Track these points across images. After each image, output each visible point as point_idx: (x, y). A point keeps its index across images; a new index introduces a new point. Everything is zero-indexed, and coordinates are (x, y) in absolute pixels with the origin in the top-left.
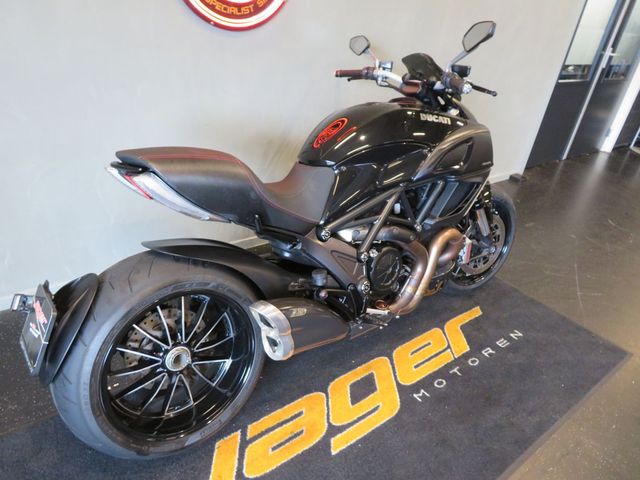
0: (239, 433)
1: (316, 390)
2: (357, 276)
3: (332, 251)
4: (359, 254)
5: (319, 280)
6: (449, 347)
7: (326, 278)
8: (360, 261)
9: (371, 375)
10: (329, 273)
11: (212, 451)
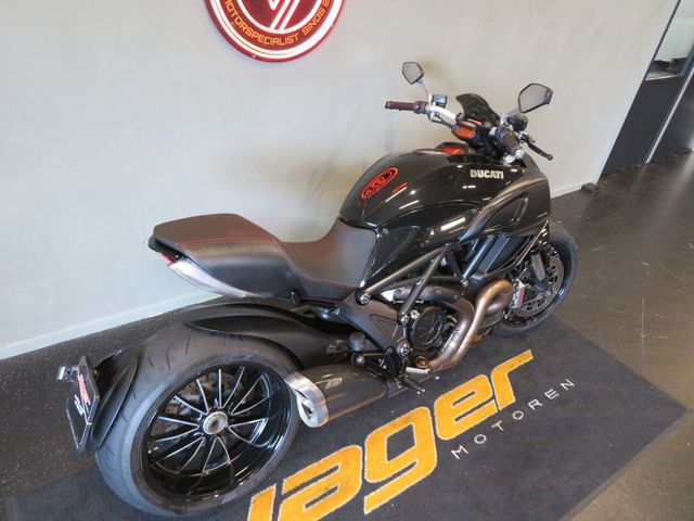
0: (274, 487)
1: (353, 443)
2: (397, 338)
3: (371, 315)
4: (399, 317)
5: (357, 345)
6: (494, 397)
7: (364, 344)
8: (401, 324)
9: (410, 427)
10: (368, 337)
11: (249, 504)
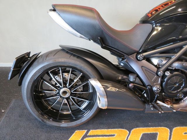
0: (86, 131)
2: (154, 82)
5: (132, 78)
7: (136, 79)
8: (157, 75)
9: (156, 134)
10: (138, 76)
